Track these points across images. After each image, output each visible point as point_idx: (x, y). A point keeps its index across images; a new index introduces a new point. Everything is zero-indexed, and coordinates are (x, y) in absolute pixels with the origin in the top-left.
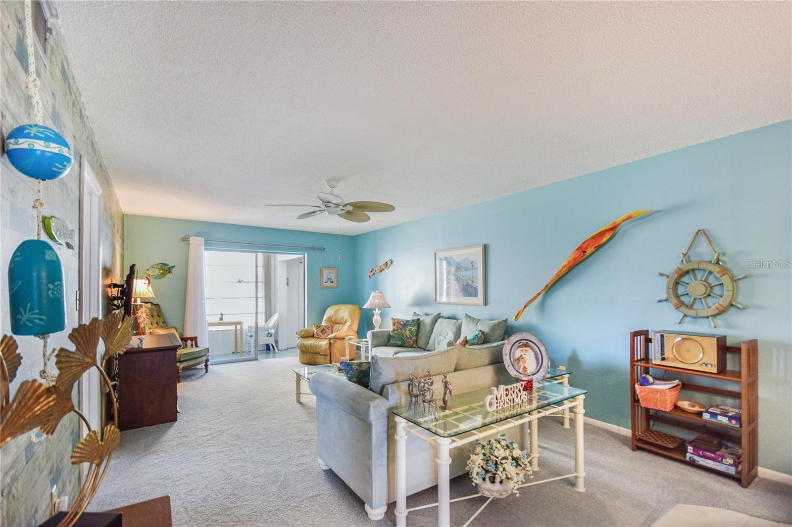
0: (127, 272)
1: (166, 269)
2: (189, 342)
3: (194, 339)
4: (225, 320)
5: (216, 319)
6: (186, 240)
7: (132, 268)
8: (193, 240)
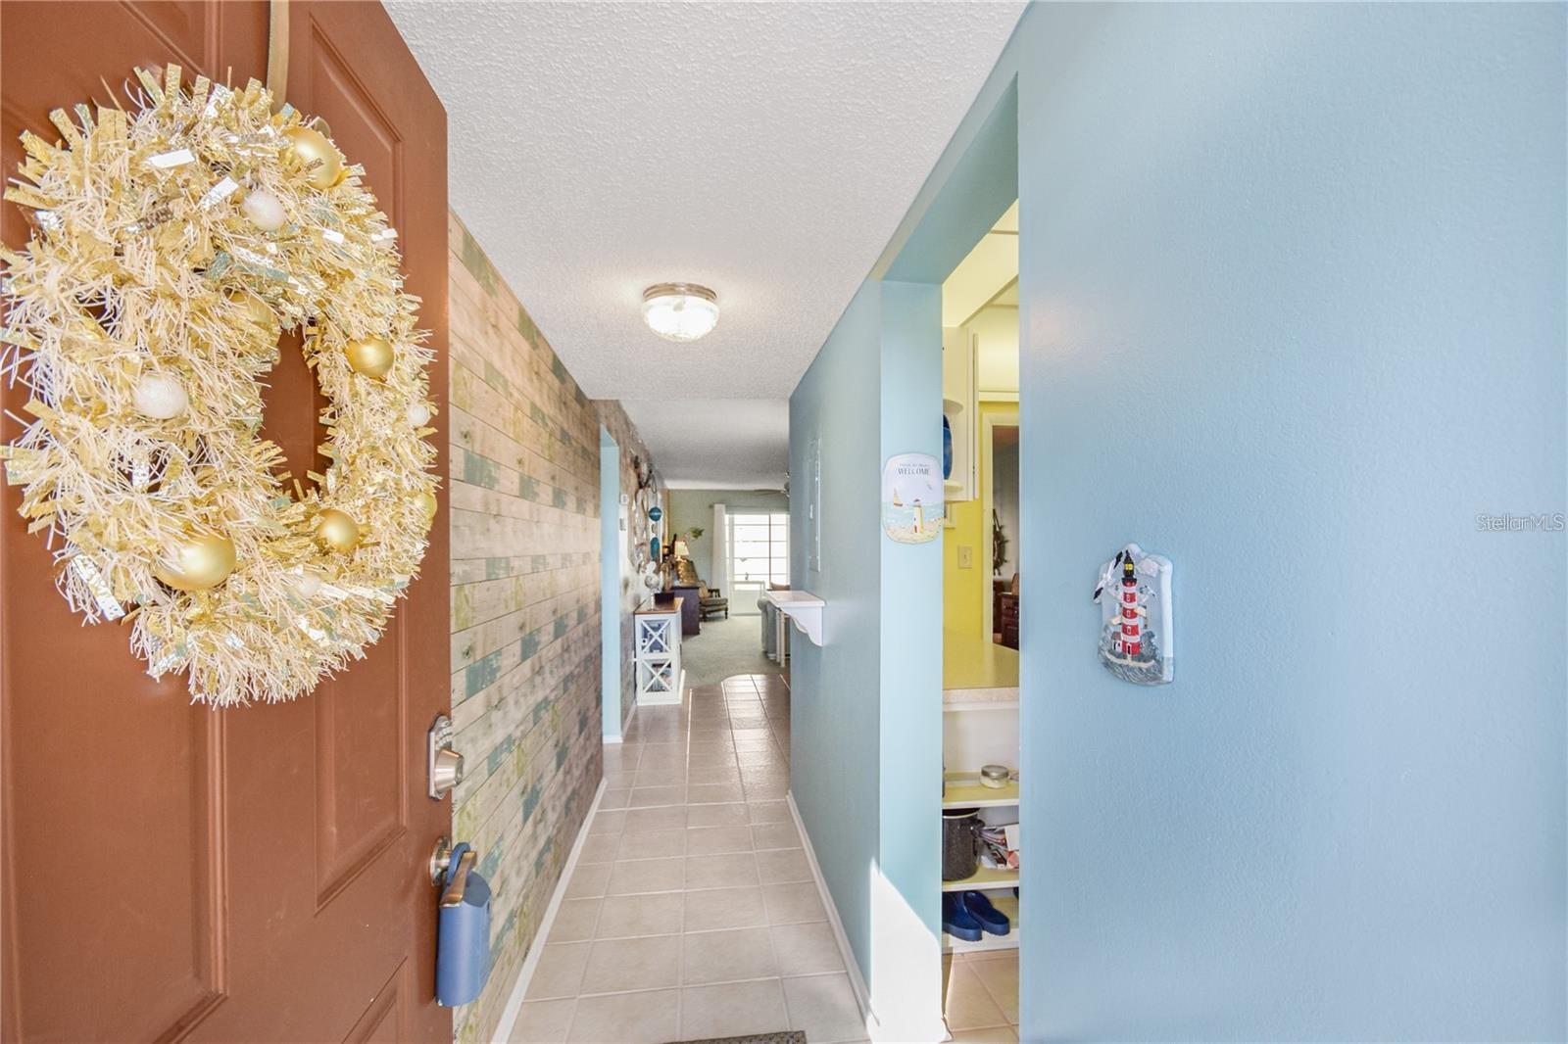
0: (672, 539)
1: (698, 533)
2: (714, 594)
3: (717, 591)
4: (750, 579)
5: (743, 579)
6: (711, 507)
7: (675, 536)
8: (717, 506)
